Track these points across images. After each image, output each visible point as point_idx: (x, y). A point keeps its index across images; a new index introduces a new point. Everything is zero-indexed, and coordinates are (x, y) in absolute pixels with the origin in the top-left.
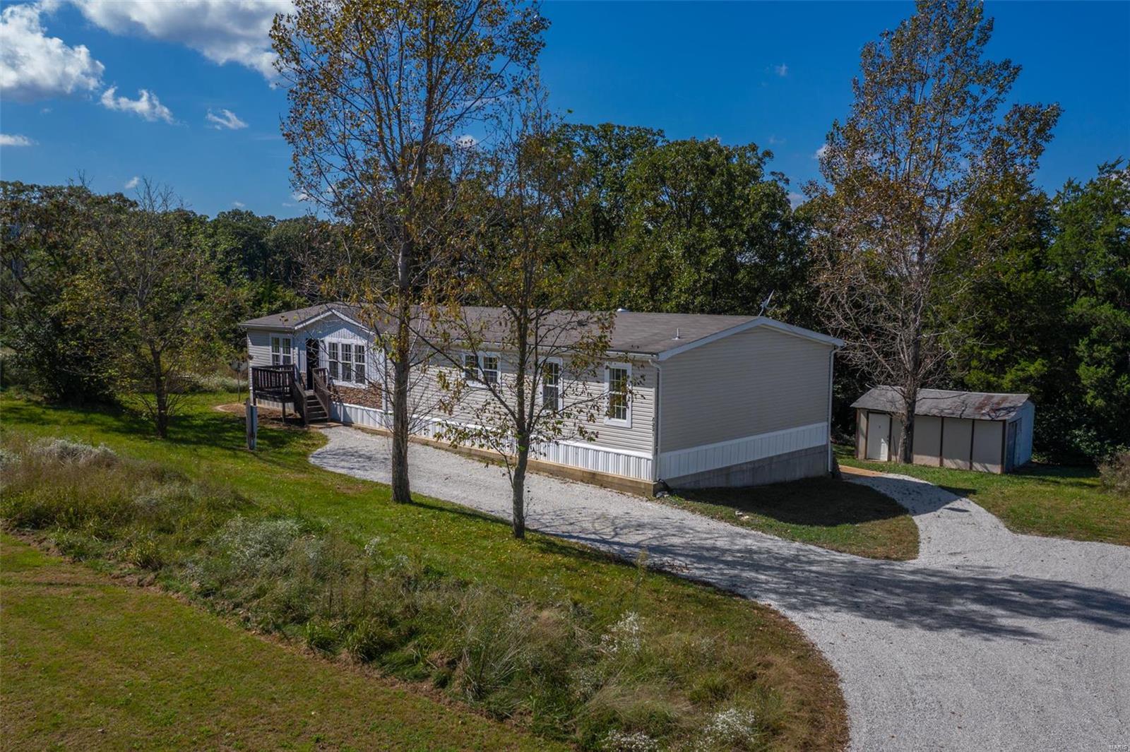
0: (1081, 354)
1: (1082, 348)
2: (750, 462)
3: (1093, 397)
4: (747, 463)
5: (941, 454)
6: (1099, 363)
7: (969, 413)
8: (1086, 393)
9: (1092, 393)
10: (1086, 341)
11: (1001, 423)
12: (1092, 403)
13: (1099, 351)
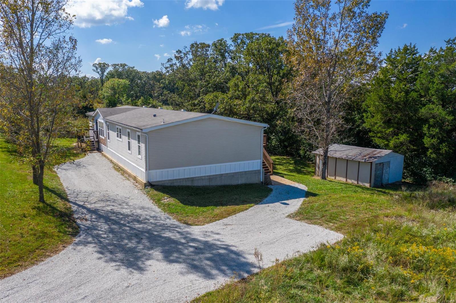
0: (425, 132)
1: (425, 128)
2: (208, 176)
3: (431, 153)
4: (205, 176)
5: (346, 177)
6: (433, 137)
7: (359, 159)
8: (428, 151)
9: (430, 151)
10: (427, 126)
11: (370, 163)
12: (430, 156)
13: (432, 131)
